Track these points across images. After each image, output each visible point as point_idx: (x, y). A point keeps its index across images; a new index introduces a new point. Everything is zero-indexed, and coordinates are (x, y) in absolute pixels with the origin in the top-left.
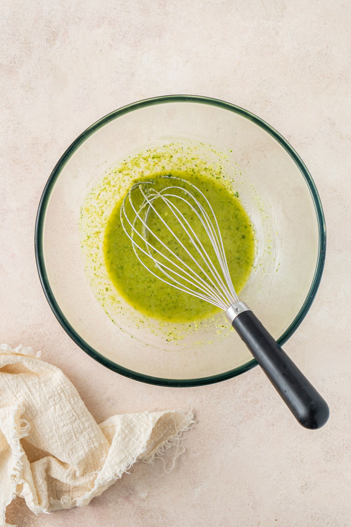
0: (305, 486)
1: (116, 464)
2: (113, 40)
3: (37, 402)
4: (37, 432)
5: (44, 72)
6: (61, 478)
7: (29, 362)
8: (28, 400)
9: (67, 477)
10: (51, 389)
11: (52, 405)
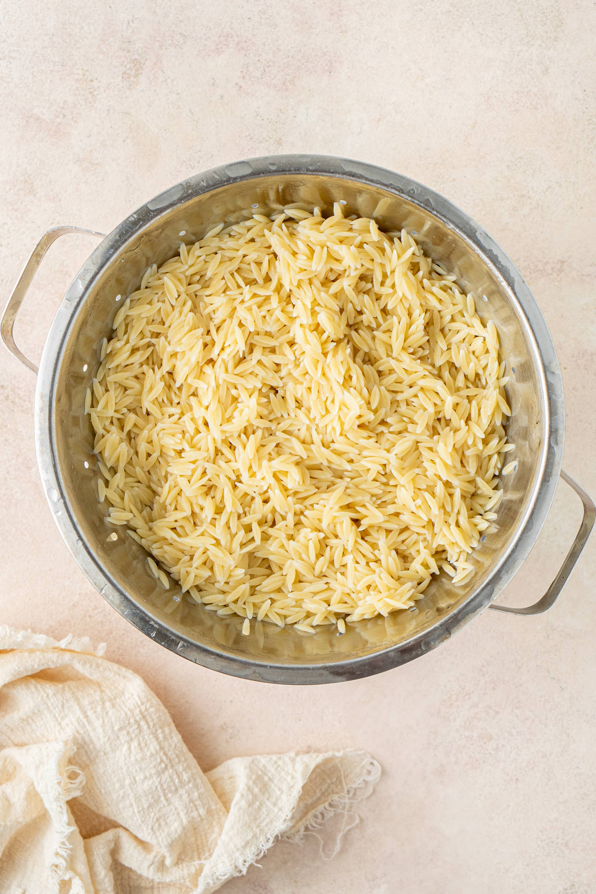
0: (571, 889)
1: (238, 850)
2: (244, 77)
3: (98, 736)
4: (98, 788)
5: (118, 135)
6: (139, 867)
7: (84, 664)
8: (82, 732)
9: (149, 867)
10: (123, 712)
11: (125, 742)
